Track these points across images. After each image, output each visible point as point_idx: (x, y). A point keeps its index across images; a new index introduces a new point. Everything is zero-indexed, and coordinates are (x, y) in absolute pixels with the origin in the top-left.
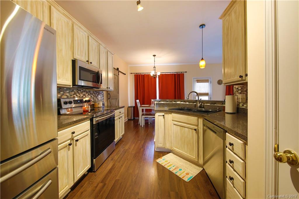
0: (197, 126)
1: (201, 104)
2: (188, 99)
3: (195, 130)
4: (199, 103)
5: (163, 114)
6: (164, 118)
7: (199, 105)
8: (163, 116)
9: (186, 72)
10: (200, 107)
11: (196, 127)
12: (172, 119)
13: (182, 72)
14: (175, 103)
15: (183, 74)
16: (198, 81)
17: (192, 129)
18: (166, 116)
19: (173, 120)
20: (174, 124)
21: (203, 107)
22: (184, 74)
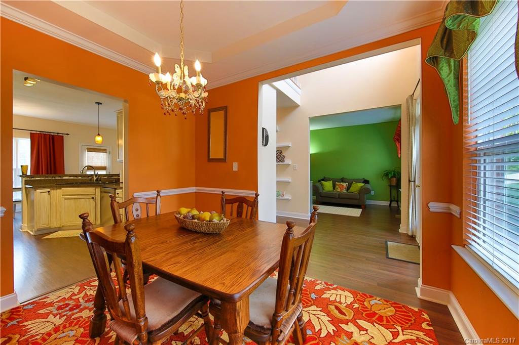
0: (95, 194)
1: (98, 178)
2: (82, 173)
3: (93, 198)
4: (96, 177)
5: (49, 190)
6: (49, 194)
7: (95, 178)
8: (49, 192)
9: (67, 134)
10: (97, 180)
11: (93, 196)
12: (61, 194)
13: (58, 133)
14: (60, 178)
15: (61, 136)
16: (90, 150)
17: (89, 198)
18: (52, 192)
19: (63, 195)
20: (65, 199)
21: (100, 181)
22: (63, 137)
